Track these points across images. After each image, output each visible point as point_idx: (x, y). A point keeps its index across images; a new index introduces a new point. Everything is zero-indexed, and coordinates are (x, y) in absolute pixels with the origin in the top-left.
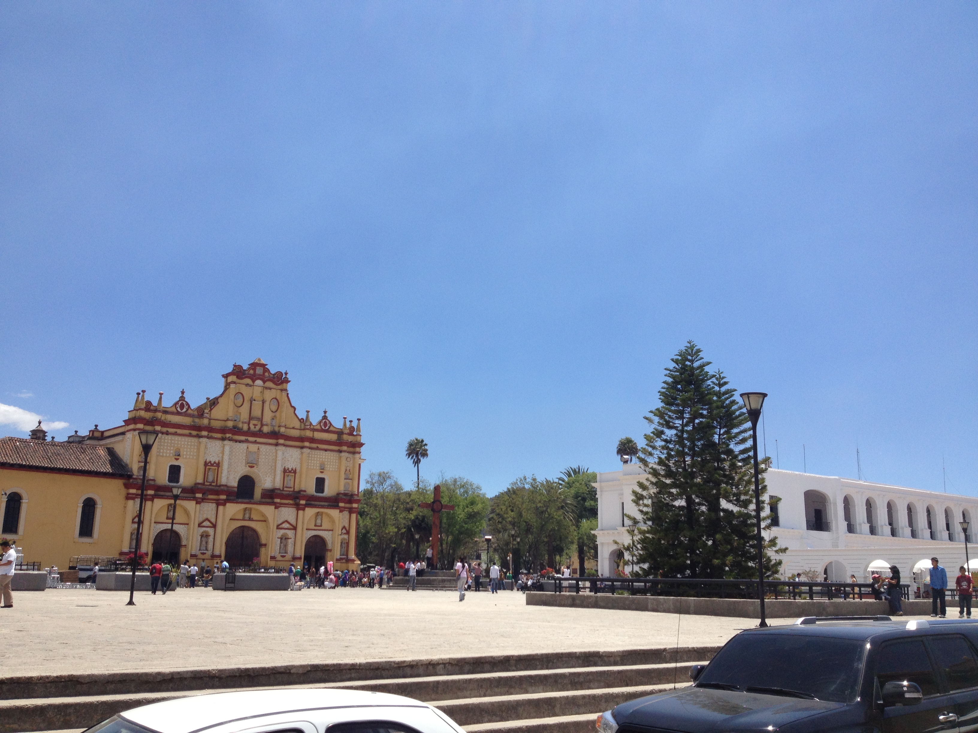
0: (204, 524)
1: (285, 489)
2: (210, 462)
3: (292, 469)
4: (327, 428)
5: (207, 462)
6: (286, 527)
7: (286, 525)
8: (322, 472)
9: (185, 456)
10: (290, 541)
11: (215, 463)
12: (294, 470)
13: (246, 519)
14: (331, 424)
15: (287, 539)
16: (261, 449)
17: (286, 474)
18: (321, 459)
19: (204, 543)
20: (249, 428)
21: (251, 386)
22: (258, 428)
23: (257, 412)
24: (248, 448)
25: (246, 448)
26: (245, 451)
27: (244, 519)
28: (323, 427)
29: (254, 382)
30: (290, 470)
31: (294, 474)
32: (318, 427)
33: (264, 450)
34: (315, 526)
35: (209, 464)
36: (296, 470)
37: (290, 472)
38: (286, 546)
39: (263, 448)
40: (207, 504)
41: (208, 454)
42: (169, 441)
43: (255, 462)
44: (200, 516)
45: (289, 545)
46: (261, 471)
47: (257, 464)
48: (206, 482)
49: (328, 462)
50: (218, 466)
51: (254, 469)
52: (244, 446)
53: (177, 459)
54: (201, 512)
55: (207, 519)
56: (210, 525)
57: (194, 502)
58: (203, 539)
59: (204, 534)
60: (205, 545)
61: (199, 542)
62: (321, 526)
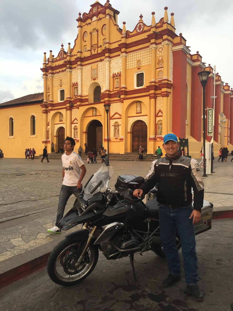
0: (75, 122)
1: (115, 90)
2: (74, 83)
3: (118, 73)
4: (142, 29)
6: (117, 117)
7: (117, 116)
8: (139, 69)
9: (64, 84)
10: (120, 127)
12: (119, 73)
13: (94, 115)
14: (144, 25)
15: (118, 126)
16: (99, 66)
17: (114, 78)
18: (138, 58)
19: (76, 133)
20: (92, 53)
21: (90, 24)
22: (96, 51)
23: (95, 41)
24: (92, 67)
25: (91, 68)
26: (90, 70)
27: (93, 116)
28: (138, 31)
29: (91, 20)
30: (117, 74)
31: (119, 77)
32: (135, 32)
33: (101, 65)
34: (137, 113)
35: (74, 85)
36: (120, 73)
37: (117, 76)
38: (118, 130)
39: (100, 64)
40: (75, 109)
41: (73, 79)
42: (58, 77)
43: (96, 76)
44: (72, 117)
45: (120, 130)
46: (99, 81)
47: (97, 77)
48: (74, 96)
49: (143, 59)
50: (78, 85)
51: (96, 81)
52: (89, 66)
53: (61, 86)
54: (72, 115)
55: (75, 119)
56: (77, 122)
57: (65, 109)
58: (75, 131)
59: (76, 128)
60: (77, 134)
61: (73, 133)
62: (141, 113)
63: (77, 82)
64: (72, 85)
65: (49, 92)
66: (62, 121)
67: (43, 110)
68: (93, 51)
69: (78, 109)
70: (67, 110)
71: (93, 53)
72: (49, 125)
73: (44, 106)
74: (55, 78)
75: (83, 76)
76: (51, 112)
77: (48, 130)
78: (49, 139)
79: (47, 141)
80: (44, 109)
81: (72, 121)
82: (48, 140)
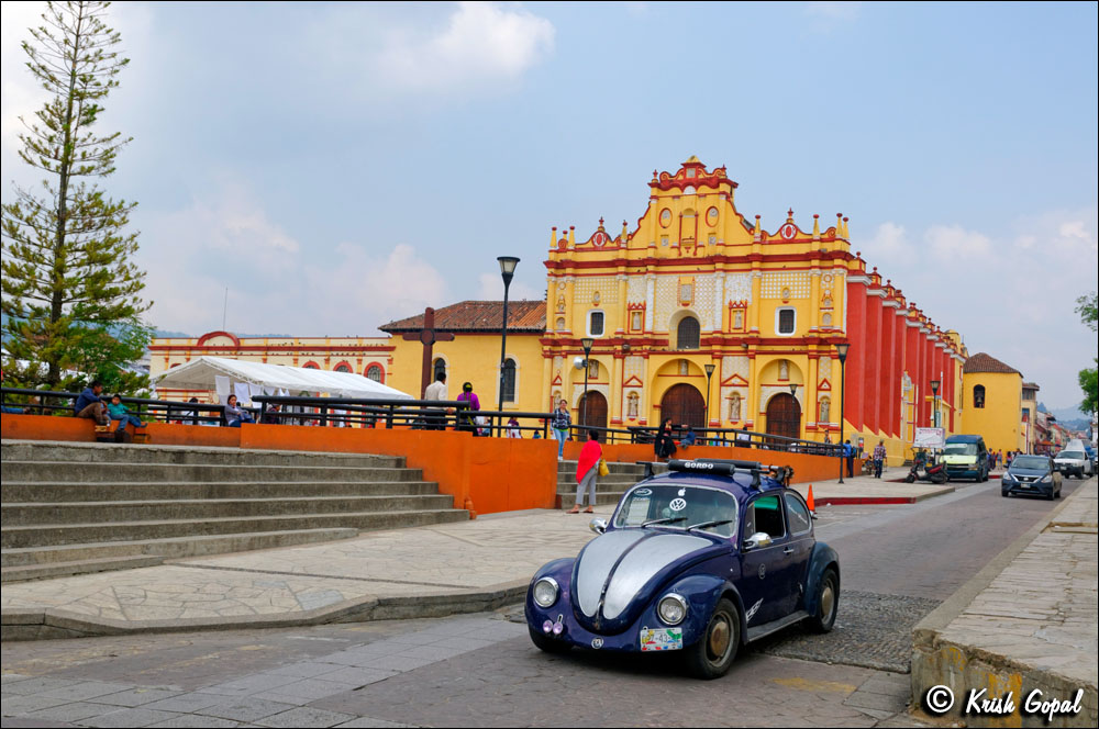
0: (631, 383)
1: (732, 331)
2: (634, 305)
3: (741, 303)
4: (792, 236)
5: (631, 305)
6: (736, 383)
7: (736, 381)
8: (785, 302)
9: (605, 301)
10: (743, 401)
11: (640, 305)
12: (744, 303)
13: (682, 374)
14: (797, 229)
15: (739, 399)
16: (697, 280)
17: (732, 310)
18: (783, 284)
20: (680, 254)
21: (678, 197)
22: (691, 252)
23: (688, 232)
25: (677, 280)
26: (676, 285)
27: (679, 375)
28: (785, 237)
29: (682, 191)
30: (738, 303)
31: (744, 309)
32: (778, 237)
33: (701, 280)
34: (779, 380)
35: (634, 307)
36: (746, 303)
37: (738, 307)
38: (739, 407)
39: (700, 278)
40: (633, 358)
41: (631, 294)
42: (588, 284)
43: (690, 299)
44: (626, 373)
45: (742, 408)
46: (699, 310)
47: (693, 301)
48: (631, 330)
49: (794, 286)
50: (644, 309)
51: (689, 308)
52: (675, 278)
53: (596, 305)
54: (626, 368)
55: (634, 377)
56: (639, 384)
57: (611, 356)
58: (632, 401)
59: (634, 396)
60: (635, 409)
61: (627, 405)
62: (788, 380)
63: (642, 303)
64: (627, 307)
65: (561, 313)
66: (597, 378)
67: (545, 351)
68: (683, 250)
69: (647, 357)
70: (615, 358)
71: (685, 254)
72: (558, 385)
73: (546, 342)
74: (581, 285)
75: (658, 297)
76: (568, 356)
77: (553, 395)
80: (547, 348)
81: (625, 381)
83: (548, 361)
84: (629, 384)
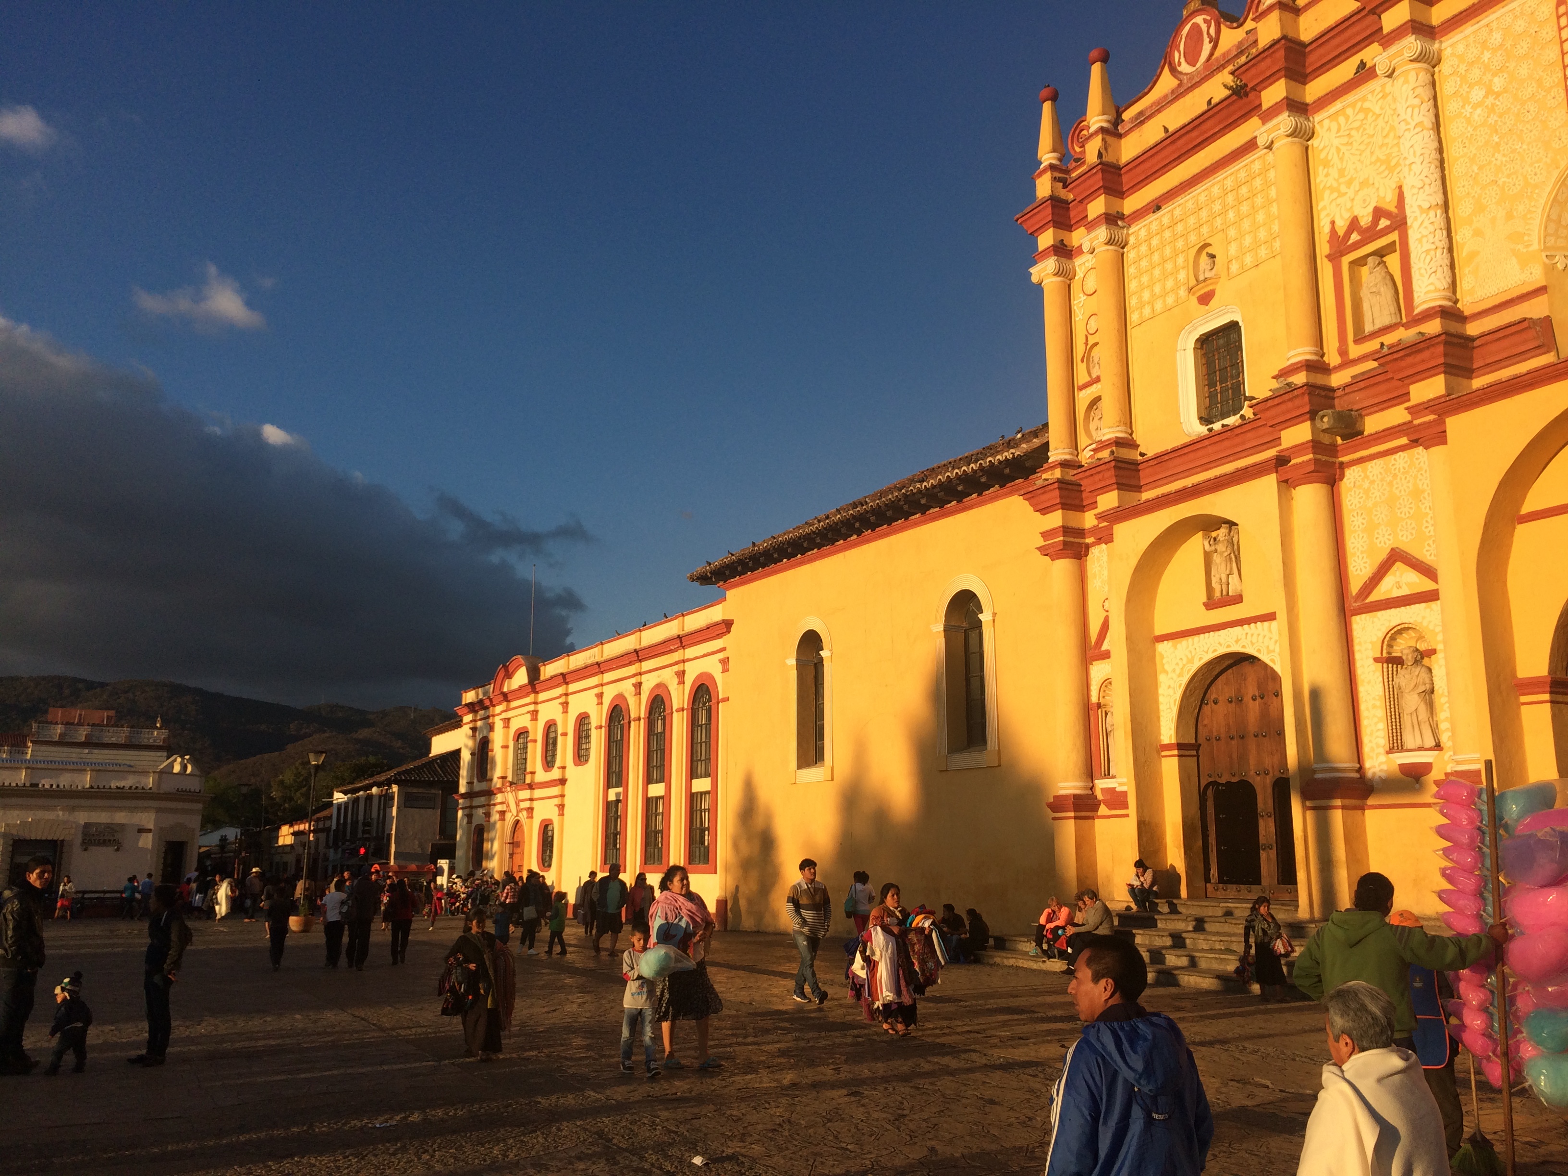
0: (1388, 588)
2: (1354, 225)
5: (1341, 233)
9: (1234, 267)
11: (1379, 213)
19: (1411, 702)
35: (1355, 237)
40: (1375, 467)
41: (1332, 189)
42: (1167, 234)
44: (1354, 544)
48: (1357, 341)
50: (1400, 223)
53: (1205, 299)
54: (1353, 523)
55: (1396, 557)
56: (1425, 584)
57: (1270, 481)
58: (1406, 678)
59: (1402, 647)
60: (1423, 714)
61: (1380, 703)
63: (1389, 202)
64: (1323, 248)
65: (1098, 380)
66: (1238, 599)
67: (1045, 535)
69: (1440, 438)
70: (1287, 484)
72: (1106, 655)
73: (1054, 496)
74: (1144, 248)
75: (1452, 130)
76: (1121, 530)
77: (1094, 699)
78: (1108, 775)
79: (1093, 796)
80: (1055, 519)
81: (1355, 586)
82: (1101, 784)
83: (1063, 566)
84: (1374, 597)
